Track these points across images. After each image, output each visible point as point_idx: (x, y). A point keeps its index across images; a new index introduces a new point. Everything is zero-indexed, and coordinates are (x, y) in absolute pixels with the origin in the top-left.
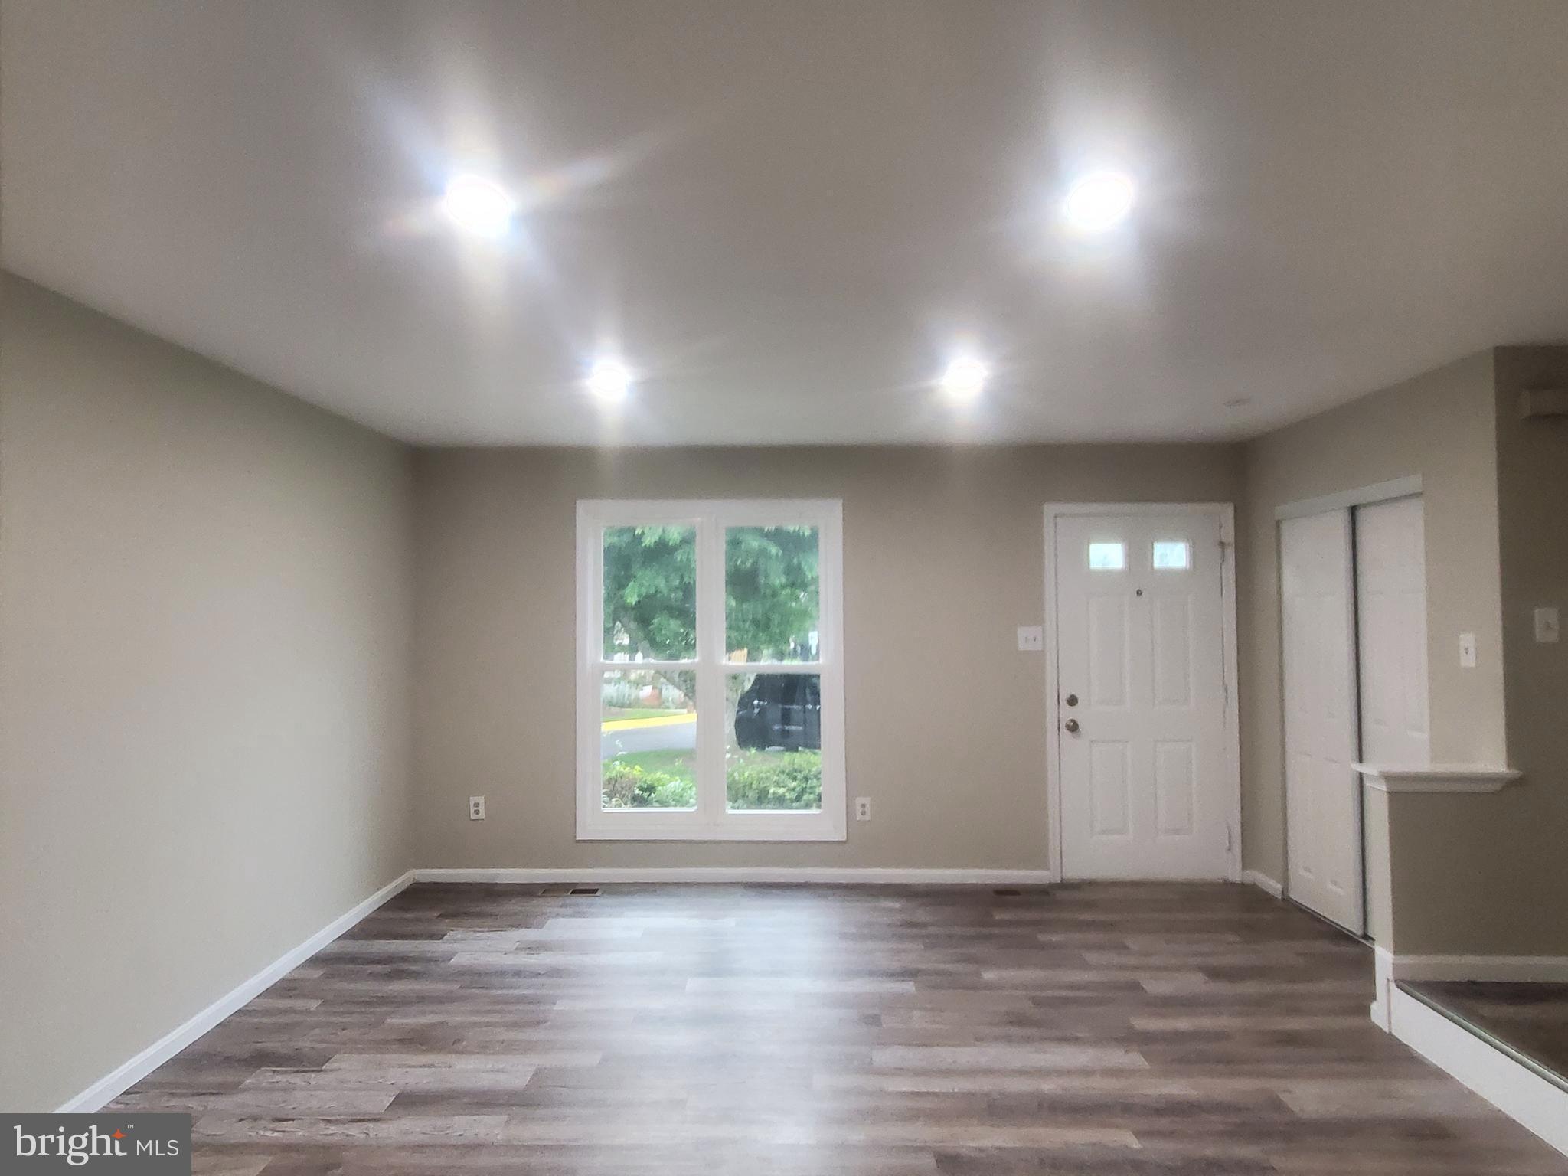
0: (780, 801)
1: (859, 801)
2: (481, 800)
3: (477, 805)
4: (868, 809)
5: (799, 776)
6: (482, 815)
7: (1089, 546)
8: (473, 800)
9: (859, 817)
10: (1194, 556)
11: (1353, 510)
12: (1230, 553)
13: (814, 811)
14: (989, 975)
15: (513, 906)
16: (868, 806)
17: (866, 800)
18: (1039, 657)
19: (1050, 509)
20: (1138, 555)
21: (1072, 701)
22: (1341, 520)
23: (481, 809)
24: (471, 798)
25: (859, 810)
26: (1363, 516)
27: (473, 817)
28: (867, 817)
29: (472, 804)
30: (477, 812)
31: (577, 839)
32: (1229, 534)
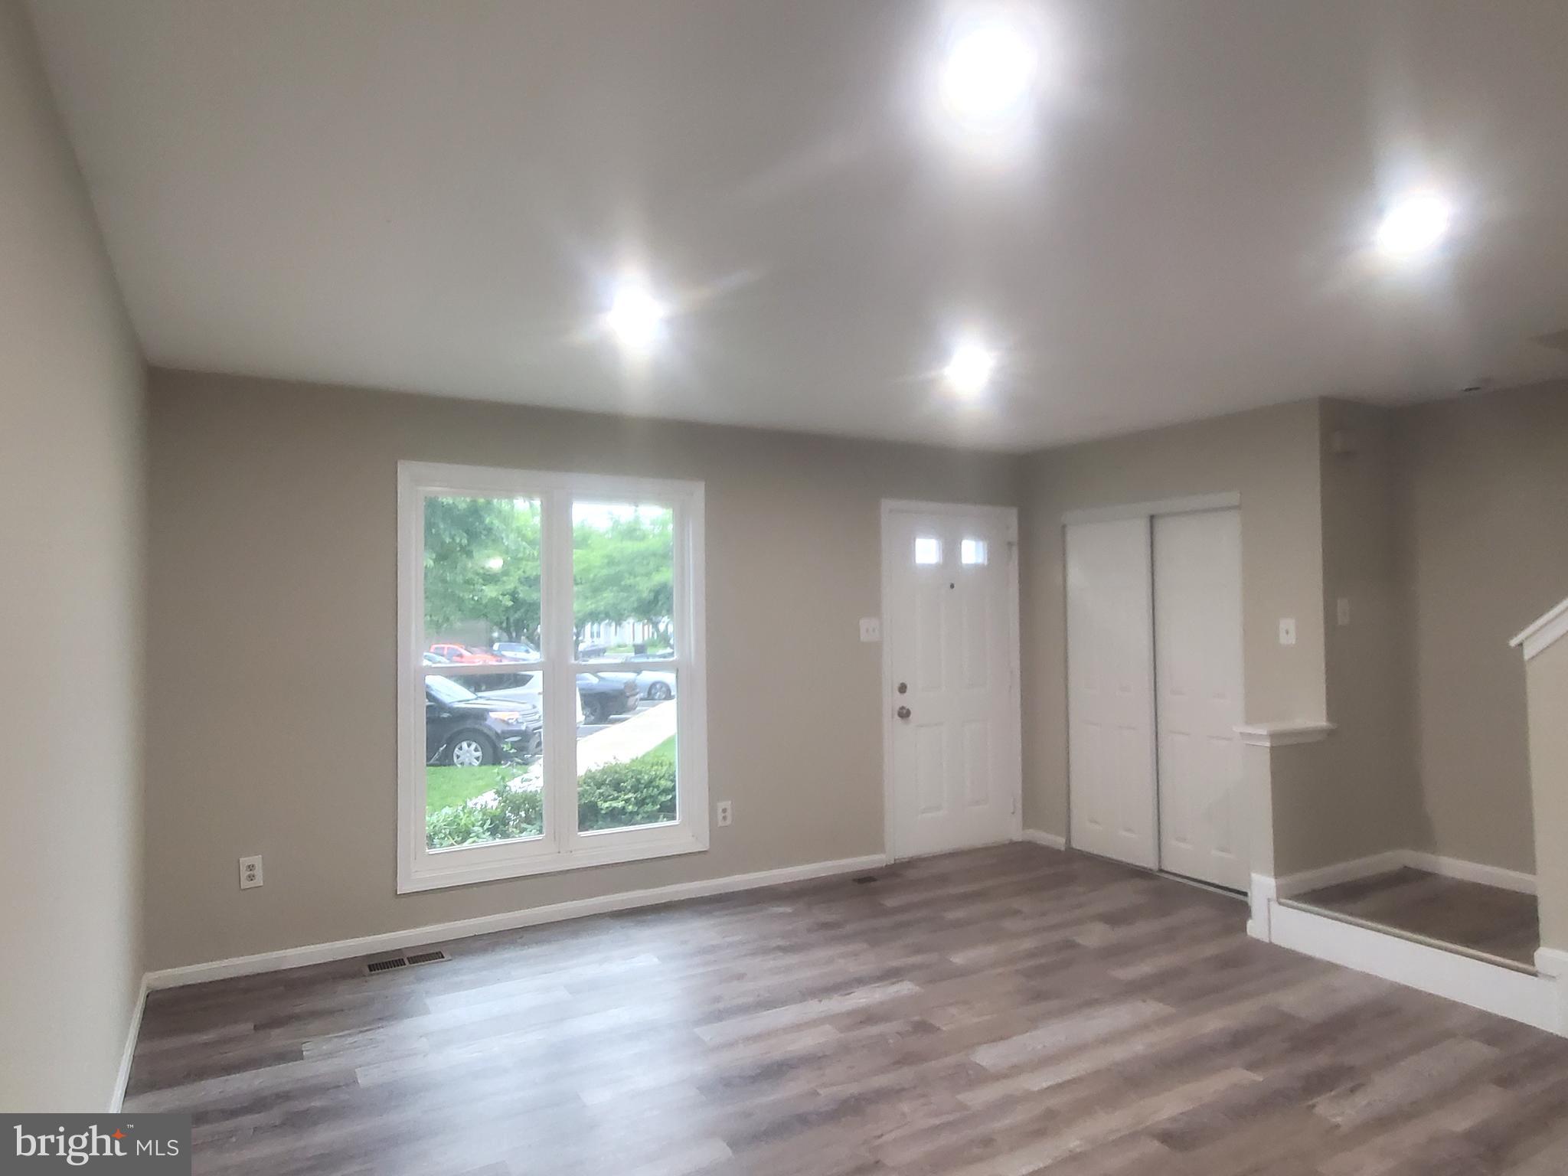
0: (616, 817)
1: (721, 805)
2: (257, 860)
3: (251, 867)
4: (729, 814)
5: (628, 785)
6: (259, 881)
7: (915, 541)
8: (245, 861)
9: (721, 823)
10: (991, 553)
11: (1152, 518)
12: (1015, 550)
13: (664, 823)
14: (958, 959)
15: (345, 994)
16: (729, 811)
17: (727, 804)
18: (876, 647)
19: (887, 504)
20: (951, 551)
21: (903, 689)
22: (1141, 527)
23: (259, 872)
24: (241, 860)
25: (720, 816)
26: (1160, 525)
27: (245, 884)
28: (728, 822)
29: (243, 869)
30: (251, 878)
31: (398, 893)
32: (1013, 534)
